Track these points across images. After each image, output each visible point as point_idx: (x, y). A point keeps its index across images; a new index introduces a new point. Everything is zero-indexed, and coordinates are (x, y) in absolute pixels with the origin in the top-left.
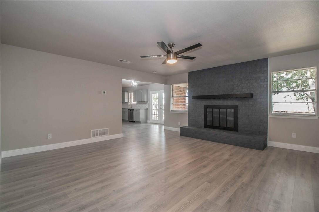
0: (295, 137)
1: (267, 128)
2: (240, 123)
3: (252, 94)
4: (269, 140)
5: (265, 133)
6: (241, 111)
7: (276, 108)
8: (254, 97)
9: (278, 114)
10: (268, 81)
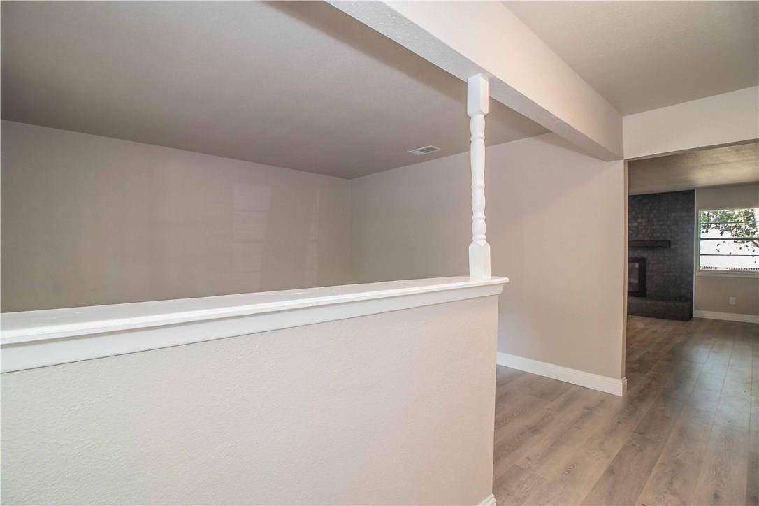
0: (734, 303)
1: (692, 291)
2: (649, 285)
3: (669, 242)
4: (696, 309)
5: (689, 299)
6: (650, 267)
7: (704, 262)
8: (672, 246)
9: (708, 271)
10: (694, 223)
